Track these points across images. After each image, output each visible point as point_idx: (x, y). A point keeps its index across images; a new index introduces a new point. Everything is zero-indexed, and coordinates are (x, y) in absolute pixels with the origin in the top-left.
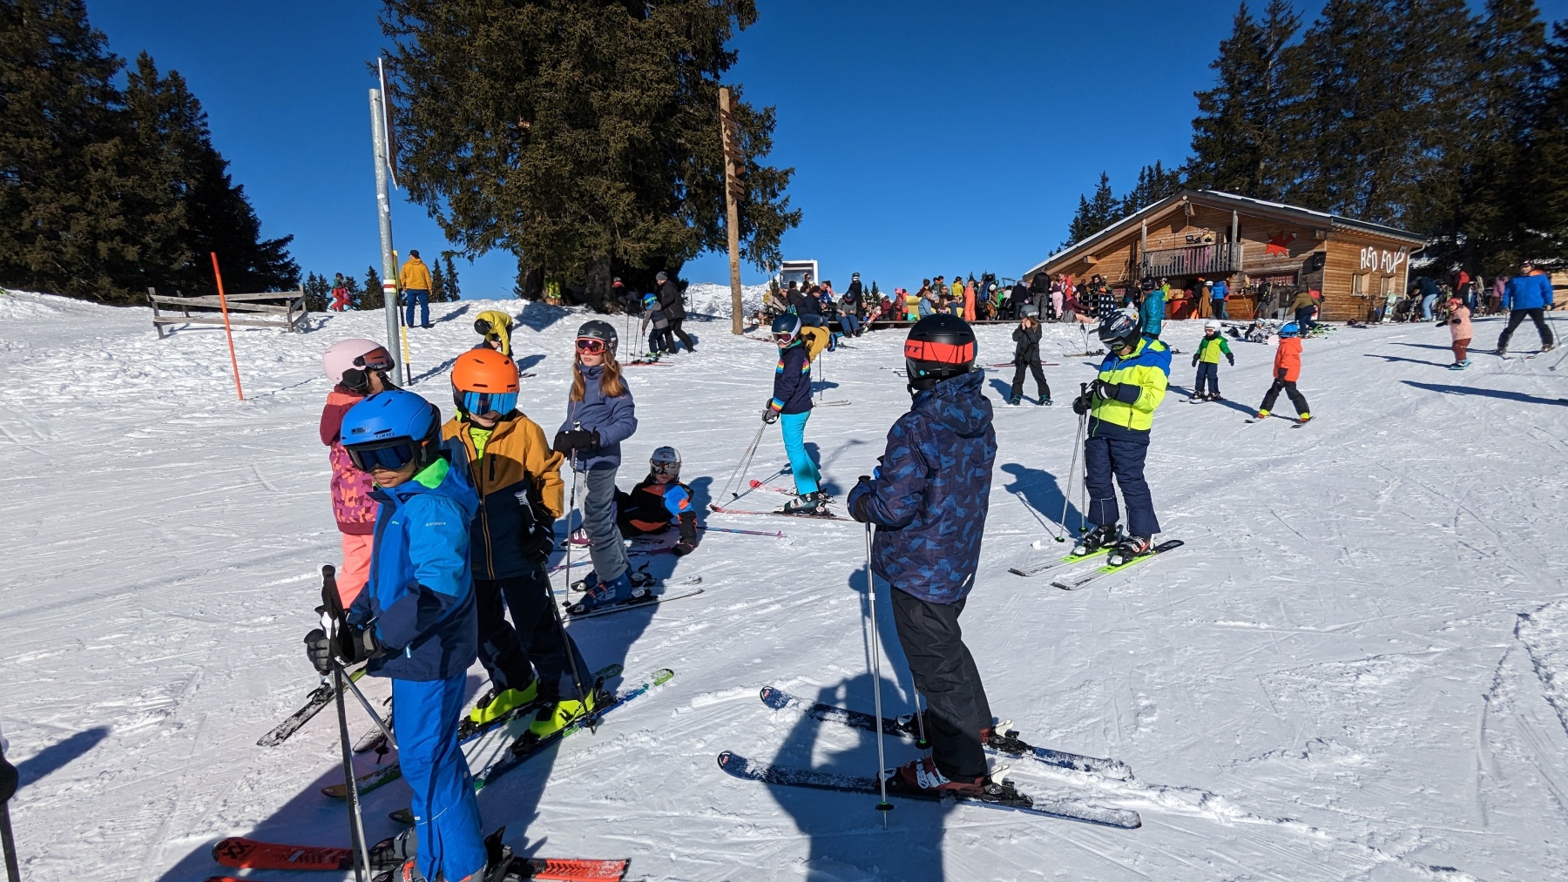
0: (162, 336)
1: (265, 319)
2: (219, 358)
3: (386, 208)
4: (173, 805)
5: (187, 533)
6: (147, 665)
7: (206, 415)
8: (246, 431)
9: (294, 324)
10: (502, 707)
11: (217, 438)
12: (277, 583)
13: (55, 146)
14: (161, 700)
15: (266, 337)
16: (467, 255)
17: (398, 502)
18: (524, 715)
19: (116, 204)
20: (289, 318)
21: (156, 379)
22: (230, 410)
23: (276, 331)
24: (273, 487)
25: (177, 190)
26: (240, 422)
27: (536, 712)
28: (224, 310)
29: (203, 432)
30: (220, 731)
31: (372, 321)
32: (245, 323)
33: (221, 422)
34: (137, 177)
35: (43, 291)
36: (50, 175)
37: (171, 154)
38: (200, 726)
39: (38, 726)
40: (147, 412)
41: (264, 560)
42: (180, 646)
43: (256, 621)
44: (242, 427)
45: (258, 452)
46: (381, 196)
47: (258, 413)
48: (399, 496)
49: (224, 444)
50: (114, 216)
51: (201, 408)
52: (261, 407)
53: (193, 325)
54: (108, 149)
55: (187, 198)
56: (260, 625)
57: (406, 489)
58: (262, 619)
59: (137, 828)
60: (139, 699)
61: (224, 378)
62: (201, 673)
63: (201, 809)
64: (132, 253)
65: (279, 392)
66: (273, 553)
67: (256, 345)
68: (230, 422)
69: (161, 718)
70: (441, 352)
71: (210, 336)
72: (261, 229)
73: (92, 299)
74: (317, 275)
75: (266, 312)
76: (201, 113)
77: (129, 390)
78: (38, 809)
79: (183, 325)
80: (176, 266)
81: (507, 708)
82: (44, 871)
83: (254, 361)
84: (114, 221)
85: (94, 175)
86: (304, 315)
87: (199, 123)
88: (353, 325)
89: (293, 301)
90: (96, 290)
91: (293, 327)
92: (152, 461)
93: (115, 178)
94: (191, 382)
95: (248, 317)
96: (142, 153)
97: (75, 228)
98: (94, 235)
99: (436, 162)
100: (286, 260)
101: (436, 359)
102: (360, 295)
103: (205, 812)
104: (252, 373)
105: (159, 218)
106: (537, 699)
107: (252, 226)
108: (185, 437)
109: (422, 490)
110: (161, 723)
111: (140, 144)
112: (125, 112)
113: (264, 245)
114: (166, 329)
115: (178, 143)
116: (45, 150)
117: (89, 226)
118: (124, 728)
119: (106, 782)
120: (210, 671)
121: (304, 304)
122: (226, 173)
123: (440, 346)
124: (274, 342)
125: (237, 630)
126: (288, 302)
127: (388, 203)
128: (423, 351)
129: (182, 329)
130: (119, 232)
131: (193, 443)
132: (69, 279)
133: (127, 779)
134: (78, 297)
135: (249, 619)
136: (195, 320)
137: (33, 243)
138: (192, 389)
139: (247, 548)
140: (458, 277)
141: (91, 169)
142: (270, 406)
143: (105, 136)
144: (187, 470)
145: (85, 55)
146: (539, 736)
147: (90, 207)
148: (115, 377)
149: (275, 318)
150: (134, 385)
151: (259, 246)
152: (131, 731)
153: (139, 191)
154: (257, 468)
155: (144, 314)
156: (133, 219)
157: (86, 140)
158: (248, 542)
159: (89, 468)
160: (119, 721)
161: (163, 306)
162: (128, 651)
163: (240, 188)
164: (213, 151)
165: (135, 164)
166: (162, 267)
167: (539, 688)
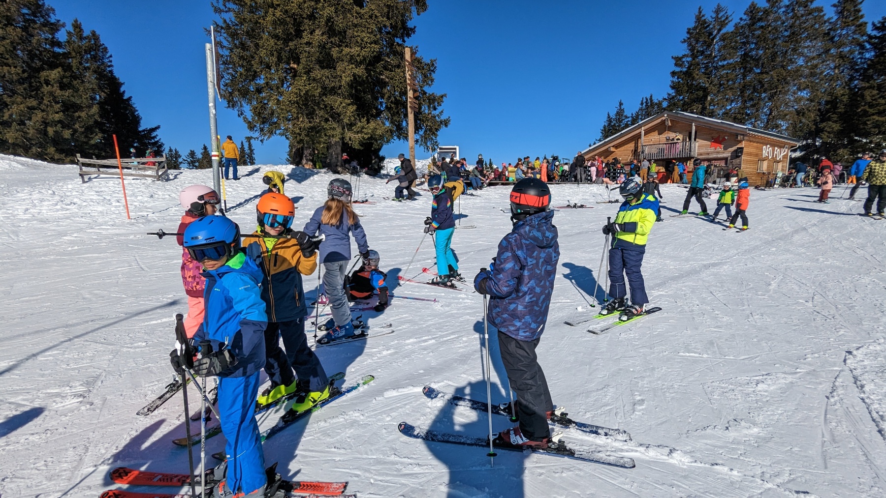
0: (84, 182)
1: (143, 173)
2: (117, 195)
3: (214, 111)
5: (96, 294)
6: (73, 369)
7: (109, 227)
8: (132, 237)
9: (160, 176)
10: (276, 395)
11: (115, 240)
12: (149, 323)
13: (24, 72)
14: (81, 389)
15: (144, 184)
16: (260, 139)
17: (217, 278)
19: (59, 106)
20: (157, 173)
21: (80, 206)
22: (123, 224)
23: (150, 180)
24: (147, 269)
25: (93, 99)
26: (128, 232)
27: (295, 399)
28: (120, 168)
29: (106, 237)
30: (115, 407)
31: (205, 175)
32: (132, 175)
33: (117, 231)
34: (71, 91)
35: (16, 154)
36: (20, 89)
37: (90, 78)
38: (103, 404)
39: (10, 403)
40: (75, 225)
42: (92, 359)
43: (136, 345)
44: (129, 234)
45: (139, 249)
46: (211, 104)
47: (139, 227)
48: (218, 275)
49: (119, 244)
50: (57, 113)
51: (106, 223)
52: (141, 223)
53: (102, 176)
54: (54, 74)
55: (100, 103)
56: (138, 347)
57: (223, 270)
58: (140, 344)
59: (66, 462)
60: (68, 388)
61: (119, 207)
62: (104, 374)
63: (103, 451)
64: (67, 134)
65: (151, 215)
67: (138, 188)
68: (122, 231)
69: (81, 399)
70: (244, 194)
71: (112, 182)
72: (142, 122)
73: (44, 160)
74: (173, 149)
75: (144, 169)
76: (108, 55)
77: (64, 212)
78: (9, 451)
79: (96, 175)
80: (92, 142)
81: (279, 396)
82: (12, 485)
83: (136, 197)
84: (57, 115)
85: (46, 89)
86: (166, 171)
87: (107, 60)
88: (194, 178)
89: (160, 163)
90: (46, 154)
91: (159, 178)
92: (77, 253)
93: (59, 91)
94: (100, 209)
95: (134, 172)
96: (74, 77)
97: (34, 118)
98: (46, 123)
99: (243, 86)
100: (156, 140)
101: (241, 198)
102: (198, 161)
103: (105, 453)
104: (135, 204)
105: (83, 114)
106: (296, 391)
107: (136, 120)
108: (96, 239)
109: (231, 270)
110: (81, 402)
111: (73, 71)
112: (64, 53)
113: (143, 131)
114: (86, 178)
115: (95, 72)
116: (18, 74)
117: (43, 118)
118: (59, 405)
119: (48, 435)
120: (109, 373)
121: (166, 165)
122: (122, 89)
123: (244, 190)
124: (148, 186)
125: (125, 350)
127: (215, 109)
128: (234, 193)
129: (95, 178)
130: (60, 122)
131: (101, 243)
132: (30, 148)
133: (61, 434)
134: (35, 159)
136: (103, 173)
137: (10, 127)
138: (101, 212)
139: (131, 303)
140: (254, 151)
141: (45, 85)
142: (146, 223)
143: (52, 66)
144: (98, 258)
145: (42, 20)
146: (298, 411)
147: (43, 107)
148: (57, 205)
149: (149, 173)
150: (67, 209)
151: (140, 132)
152: (63, 406)
153: (72, 99)
154: (137, 258)
155: (74, 169)
156: (68, 115)
157: (41, 69)
158: (132, 299)
159: (41, 256)
160: (54, 401)
161: (84, 165)
162: (62, 361)
163: (130, 98)
164: (115, 76)
165: (70, 83)
166: (84, 142)
167: (298, 385)
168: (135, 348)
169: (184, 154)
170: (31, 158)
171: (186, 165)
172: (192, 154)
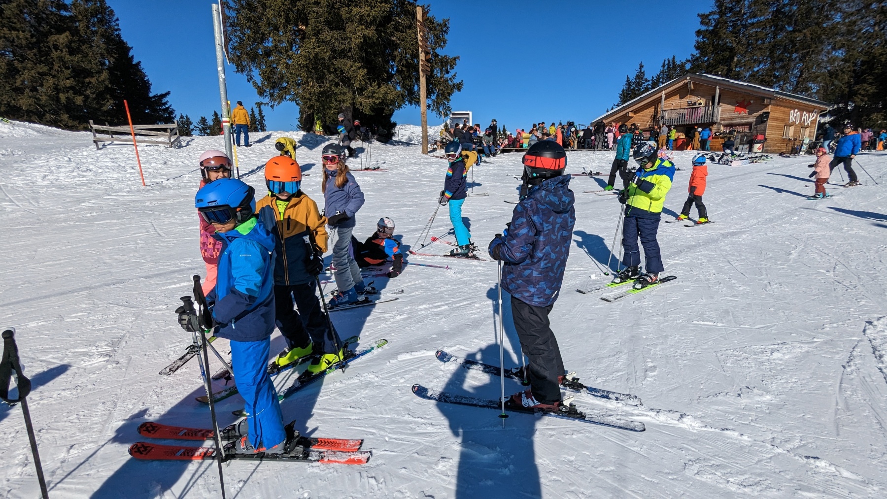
0: (98, 149)
1: (156, 140)
2: (131, 162)
3: (223, 76)
4: (115, 405)
5: (117, 259)
6: (98, 330)
7: (125, 194)
8: (148, 204)
9: (172, 143)
10: (293, 357)
11: (132, 207)
12: (168, 287)
13: (32, 36)
14: (106, 349)
15: (157, 150)
16: (270, 104)
17: (228, 242)
18: (305, 362)
19: (69, 71)
20: (170, 140)
21: (96, 173)
22: (138, 191)
23: (162, 147)
24: (163, 235)
25: (103, 64)
26: (144, 198)
27: (311, 360)
28: (133, 134)
29: (123, 203)
30: (140, 366)
31: (216, 142)
32: (145, 142)
33: (133, 198)
34: (80, 56)
35: (30, 121)
36: (30, 54)
37: (99, 42)
38: (128, 363)
39: (41, 361)
40: (92, 191)
41: (161, 274)
42: (116, 320)
43: (157, 308)
44: (145, 201)
45: (155, 215)
46: (220, 69)
47: (154, 193)
48: (227, 237)
49: (135, 210)
50: (68, 79)
51: (122, 190)
52: (156, 190)
53: (116, 142)
54: (63, 38)
55: (109, 69)
56: (159, 310)
58: (160, 307)
59: (97, 416)
60: (94, 348)
61: (134, 173)
62: (128, 335)
63: (131, 407)
64: (79, 100)
65: (165, 182)
66: (165, 271)
67: (151, 155)
68: (138, 198)
69: (107, 358)
70: (256, 161)
71: (125, 149)
72: (152, 87)
73: (58, 127)
74: (184, 115)
75: (156, 136)
76: (115, 18)
77: (81, 179)
79: (110, 142)
80: (104, 108)
81: (296, 358)
82: (48, 436)
83: (150, 164)
84: (68, 81)
85: (55, 54)
86: (178, 138)
87: (114, 24)
88: (206, 144)
89: (172, 130)
90: (60, 121)
91: (172, 144)
92: (95, 219)
93: (68, 56)
94: (116, 175)
95: (146, 138)
96: (83, 41)
97: (46, 85)
98: (57, 89)
99: (251, 49)
100: (167, 106)
101: (253, 165)
102: (209, 128)
103: (132, 409)
104: (150, 170)
105: (93, 80)
106: (312, 354)
107: (146, 86)
108: (113, 206)
109: (239, 235)
110: (107, 361)
111: (80, 35)
112: (71, 17)
113: (154, 97)
114: (100, 145)
115: (102, 36)
116: (27, 39)
117: (54, 84)
118: (87, 363)
119: (79, 391)
120: (132, 334)
121: (178, 132)
122: (131, 54)
123: (255, 157)
124: (161, 153)
125: (146, 312)
126: (169, 130)
127: (224, 73)
128: (245, 160)
129: (109, 145)
130: (71, 88)
131: (118, 209)
132: (44, 115)
133: (90, 390)
134: (50, 125)
135: (153, 307)
136: (117, 140)
137: (23, 93)
138: (117, 179)
139: (151, 268)
140: (265, 118)
141: (53, 50)
142: (161, 189)
143: (60, 31)
144: (116, 224)
146: (313, 373)
147: (54, 73)
148: (73, 171)
149: (161, 139)
150: (84, 176)
151: (151, 98)
152: (91, 365)
153: (82, 64)
154: (154, 225)
155: (88, 136)
156: (79, 81)
157: (49, 33)
158: (151, 264)
159: (61, 222)
160: (82, 360)
161: (98, 131)
162: (87, 322)
163: (139, 63)
164: (122, 41)
165: (78, 48)
166: (97, 109)
167: (313, 348)
168: (157, 310)
169: (195, 121)
170: (45, 124)
171: (198, 132)
172: (203, 120)
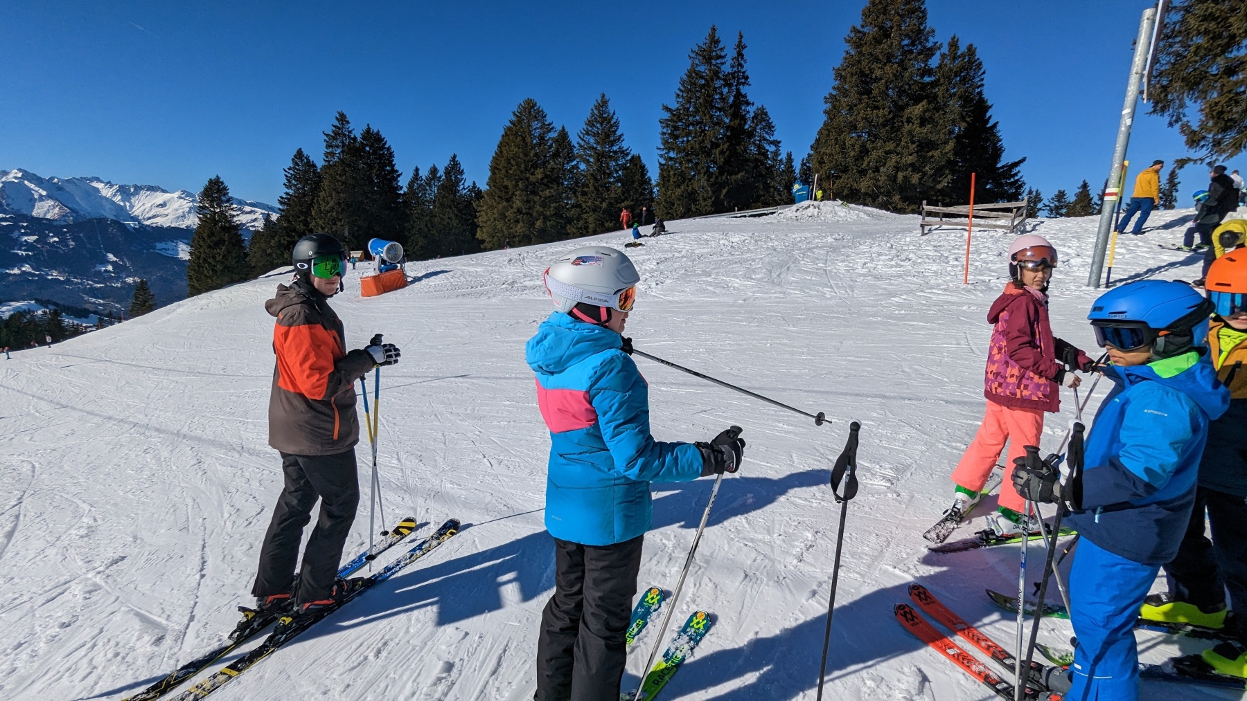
0: (923, 234)
1: (994, 223)
3: (1128, 122)
9: (1014, 227)
13: (890, 113)
19: (914, 146)
20: (1013, 222)
23: (1000, 232)
25: (951, 132)
28: (971, 216)
32: (979, 225)
34: (930, 126)
35: (865, 204)
36: (883, 132)
37: (955, 105)
46: (1127, 111)
50: (911, 155)
53: (944, 227)
54: (917, 110)
55: (958, 137)
57: (1138, 371)
64: (915, 179)
72: (1004, 155)
73: (888, 209)
74: (1034, 190)
75: (997, 218)
76: (982, 71)
79: (938, 226)
80: (939, 187)
84: (910, 157)
85: (907, 127)
86: (1024, 220)
87: (978, 79)
89: (1019, 209)
90: (890, 203)
91: (1013, 229)
93: (918, 128)
95: (982, 221)
96: (937, 109)
97: (889, 164)
98: (897, 168)
100: (1016, 178)
105: (936, 153)
107: (997, 152)
109: (1153, 377)
111: (938, 102)
112: (932, 82)
113: (1003, 167)
114: (927, 228)
115: (960, 98)
116: (884, 116)
117: (896, 162)
121: (1025, 212)
122: (988, 115)
126: (1015, 210)
129: (936, 229)
130: (912, 165)
132: (878, 197)
134: (881, 208)
136: (947, 223)
137: (866, 175)
141: (906, 124)
143: (917, 100)
145: (920, 47)
146: (1214, 669)
147: (899, 149)
149: (1000, 223)
151: (999, 168)
153: (930, 136)
155: (917, 219)
156: (921, 155)
157: (907, 105)
161: (930, 214)
163: (995, 125)
164: (983, 99)
165: (931, 117)
166: (931, 187)
169: (1048, 196)
170: (877, 208)
171: (1046, 213)
172: (1061, 195)
